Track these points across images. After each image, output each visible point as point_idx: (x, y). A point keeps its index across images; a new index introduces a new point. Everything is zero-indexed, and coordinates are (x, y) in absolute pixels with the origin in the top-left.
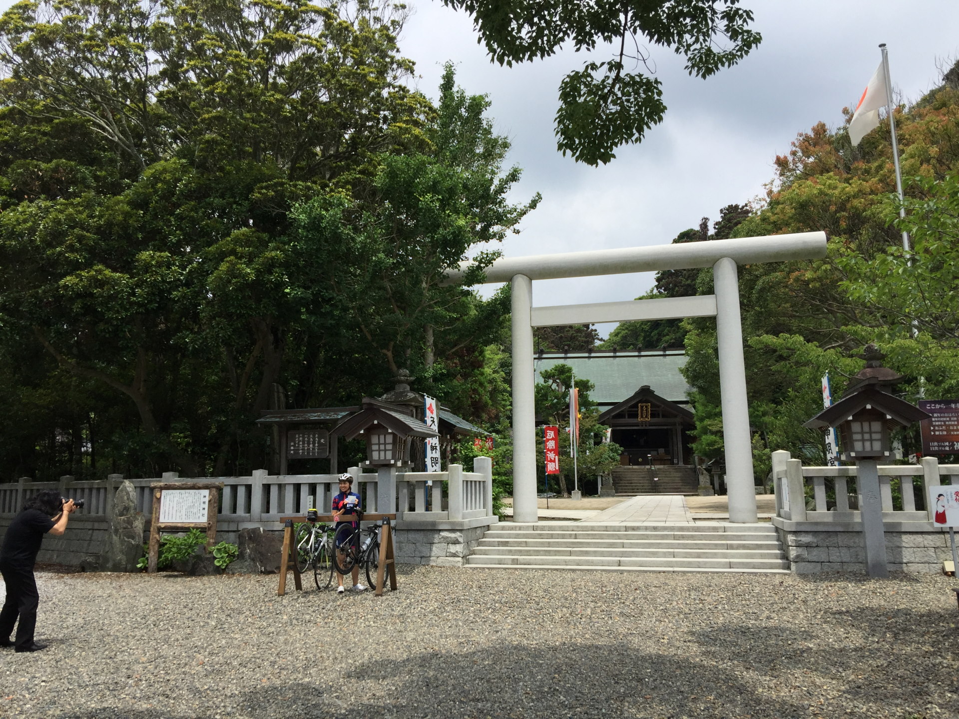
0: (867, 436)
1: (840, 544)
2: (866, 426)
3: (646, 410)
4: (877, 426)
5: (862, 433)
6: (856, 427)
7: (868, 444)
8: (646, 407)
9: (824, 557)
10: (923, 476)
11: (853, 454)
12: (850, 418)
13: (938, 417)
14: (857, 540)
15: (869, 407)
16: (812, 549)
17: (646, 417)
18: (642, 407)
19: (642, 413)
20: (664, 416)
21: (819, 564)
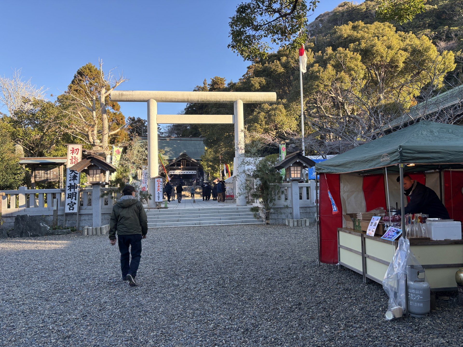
0: (296, 172)
1: (282, 212)
2: (296, 168)
4: (299, 168)
5: (294, 171)
6: (292, 169)
7: (296, 175)
8: (184, 162)
9: (276, 217)
10: (310, 187)
11: (291, 179)
12: (291, 165)
14: (287, 210)
15: (298, 161)
16: (272, 214)
17: (184, 166)
18: (183, 162)
19: (182, 164)
20: (191, 166)
21: (274, 220)
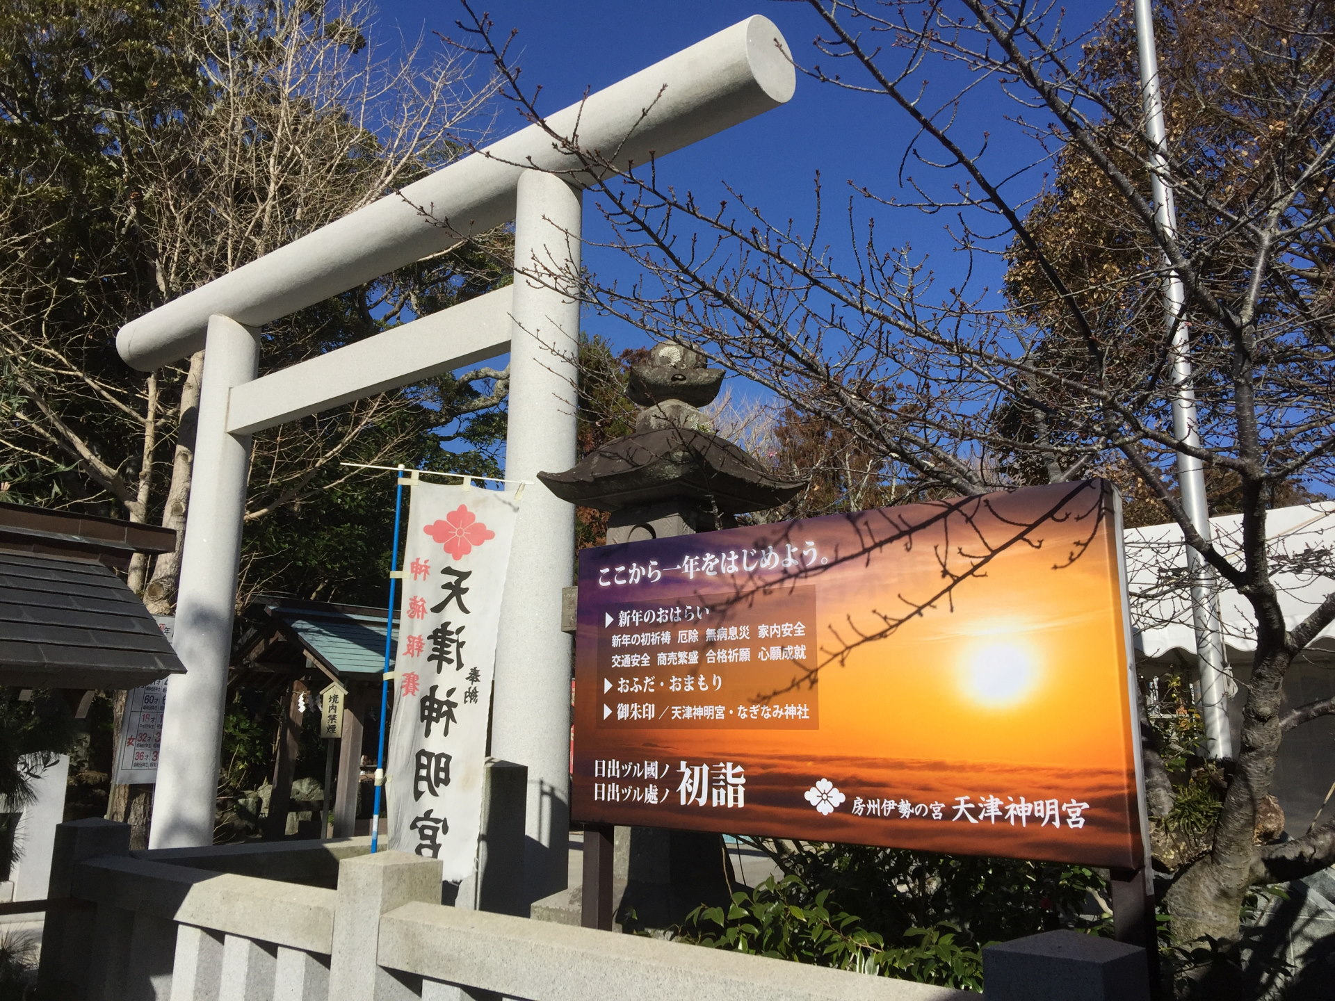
13: (632, 629)
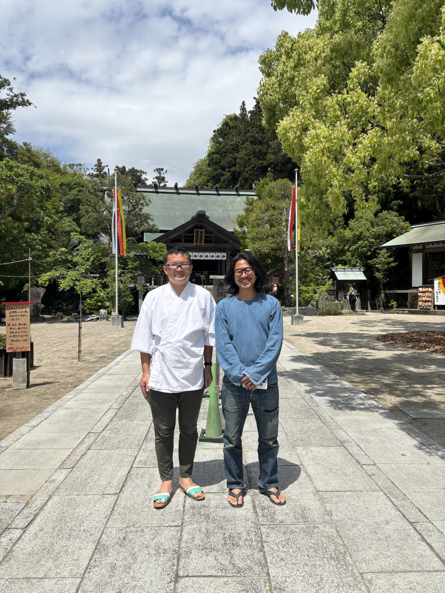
3: (201, 235)
8: (201, 232)
17: (201, 242)
18: (197, 232)
19: (197, 238)
20: (215, 242)
